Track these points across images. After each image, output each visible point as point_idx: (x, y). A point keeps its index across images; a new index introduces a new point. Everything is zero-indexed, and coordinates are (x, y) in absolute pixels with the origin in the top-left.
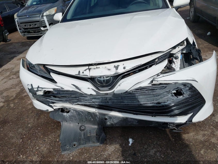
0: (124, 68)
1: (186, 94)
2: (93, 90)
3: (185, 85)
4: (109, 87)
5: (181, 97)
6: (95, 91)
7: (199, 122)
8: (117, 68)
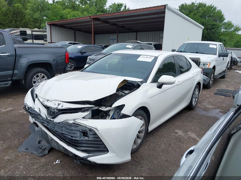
0: (62, 106)
1: (91, 138)
2: (45, 115)
3: (91, 130)
4: (52, 117)
5: (87, 138)
6: (46, 116)
7: (95, 163)
8: (59, 104)
